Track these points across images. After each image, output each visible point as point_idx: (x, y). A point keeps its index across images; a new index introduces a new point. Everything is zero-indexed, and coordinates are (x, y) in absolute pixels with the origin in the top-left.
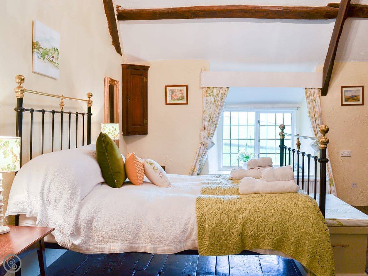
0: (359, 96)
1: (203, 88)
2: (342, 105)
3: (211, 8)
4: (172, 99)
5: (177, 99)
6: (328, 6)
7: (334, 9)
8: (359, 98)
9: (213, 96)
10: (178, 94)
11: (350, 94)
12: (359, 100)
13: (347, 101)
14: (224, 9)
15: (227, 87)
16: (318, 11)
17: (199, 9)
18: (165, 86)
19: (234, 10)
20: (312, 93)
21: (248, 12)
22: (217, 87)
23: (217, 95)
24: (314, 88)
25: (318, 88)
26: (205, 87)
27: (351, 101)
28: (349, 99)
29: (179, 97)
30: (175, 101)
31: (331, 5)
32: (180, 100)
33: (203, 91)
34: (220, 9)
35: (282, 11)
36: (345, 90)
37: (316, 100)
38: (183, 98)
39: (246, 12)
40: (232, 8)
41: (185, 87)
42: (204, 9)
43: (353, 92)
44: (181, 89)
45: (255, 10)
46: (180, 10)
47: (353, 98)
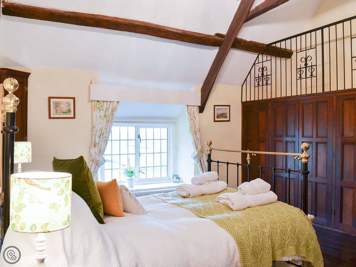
0: (227, 113)
1: (92, 101)
2: (215, 121)
3: (116, 20)
4: (56, 112)
5: (62, 113)
6: (215, 35)
7: (220, 38)
8: (227, 116)
9: (103, 110)
10: (64, 107)
11: (220, 112)
12: (227, 117)
13: (219, 118)
14: (130, 23)
15: (118, 102)
16: (208, 38)
17: (104, 19)
18: (49, 97)
19: (139, 25)
20: (193, 110)
21: (151, 29)
22: (107, 102)
23: (107, 109)
24: (194, 106)
25: (197, 106)
26: (95, 101)
27: (221, 118)
28: (220, 116)
29: (64, 110)
30: (60, 114)
31: (218, 35)
32: (66, 114)
33: (92, 104)
34: (125, 22)
35: (181, 34)
36: (217, 109)
37: (196, 116)
38: (69, 111)
39: (149, 30)
40: (137, 23)
41: (73, 100)
42: (109, 19)
43: (223, 110)
44: (67, 102)
45: (158, 29)
46: (83, 16)
47: (223, 115)
